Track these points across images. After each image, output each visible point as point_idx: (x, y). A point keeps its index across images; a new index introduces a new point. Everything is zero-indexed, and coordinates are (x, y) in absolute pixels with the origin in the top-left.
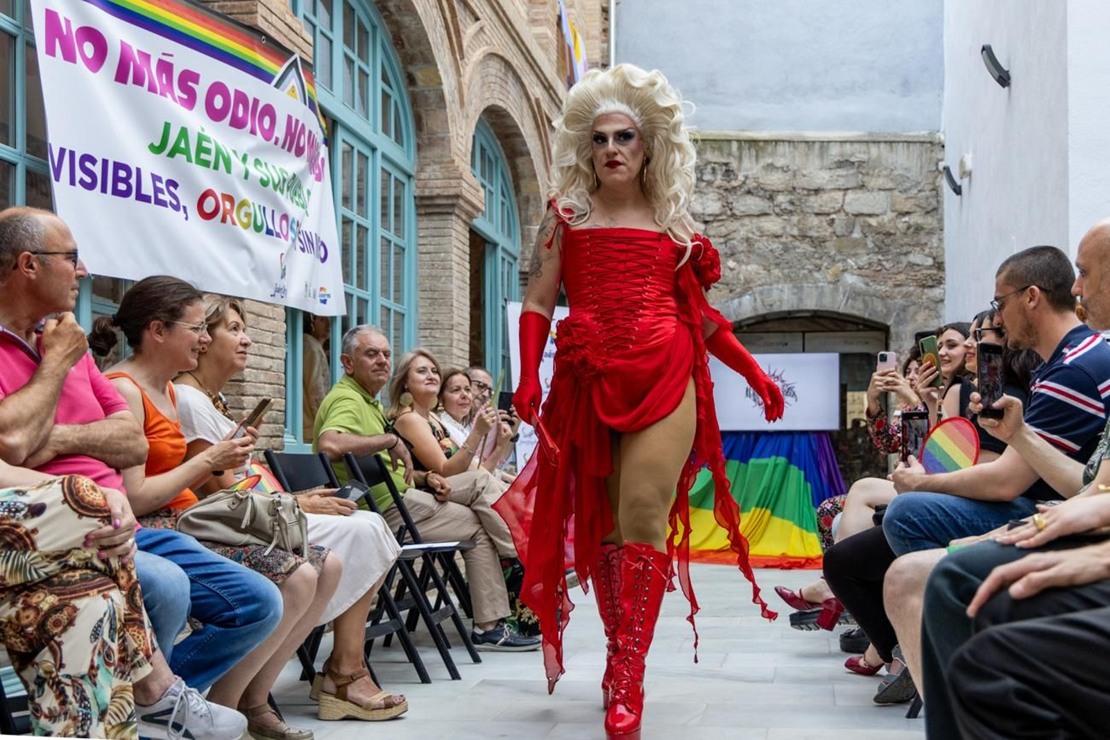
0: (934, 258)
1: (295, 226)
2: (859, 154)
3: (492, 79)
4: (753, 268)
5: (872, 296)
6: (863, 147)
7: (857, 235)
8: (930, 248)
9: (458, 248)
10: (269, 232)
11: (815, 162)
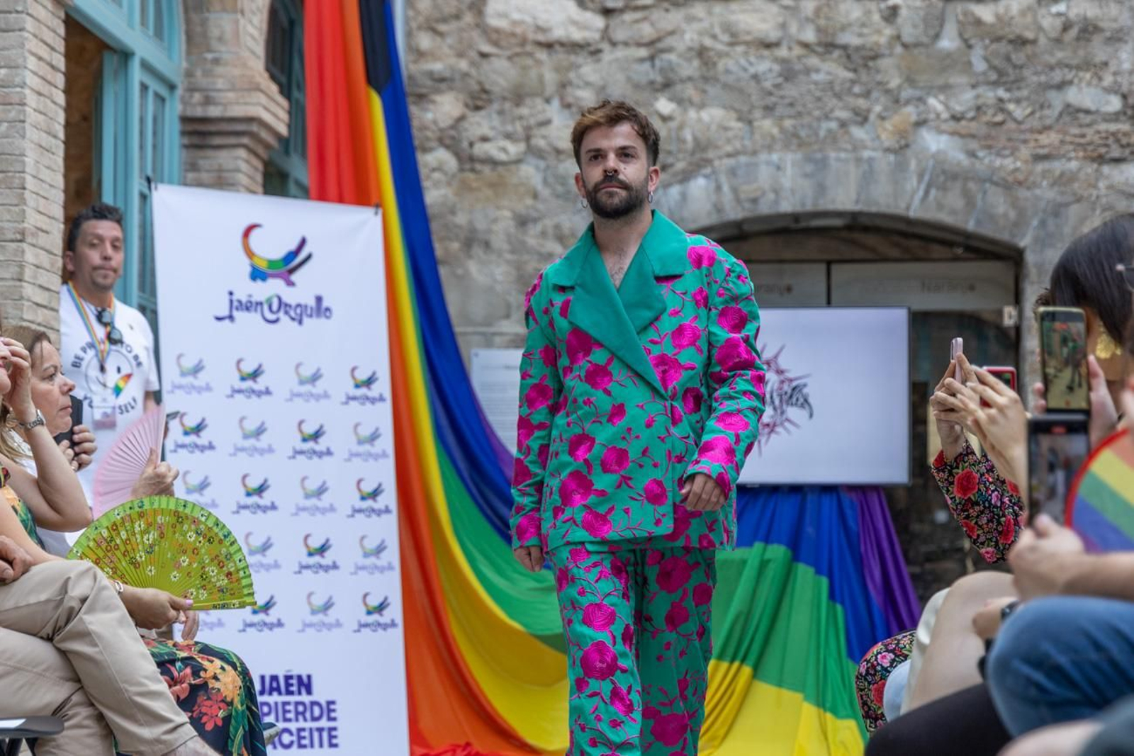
0: (1124, 97)
4: (713, 115)
5: (983, 181)
7: (948, 42)
8: (1115, 74)
9: (40, 59)
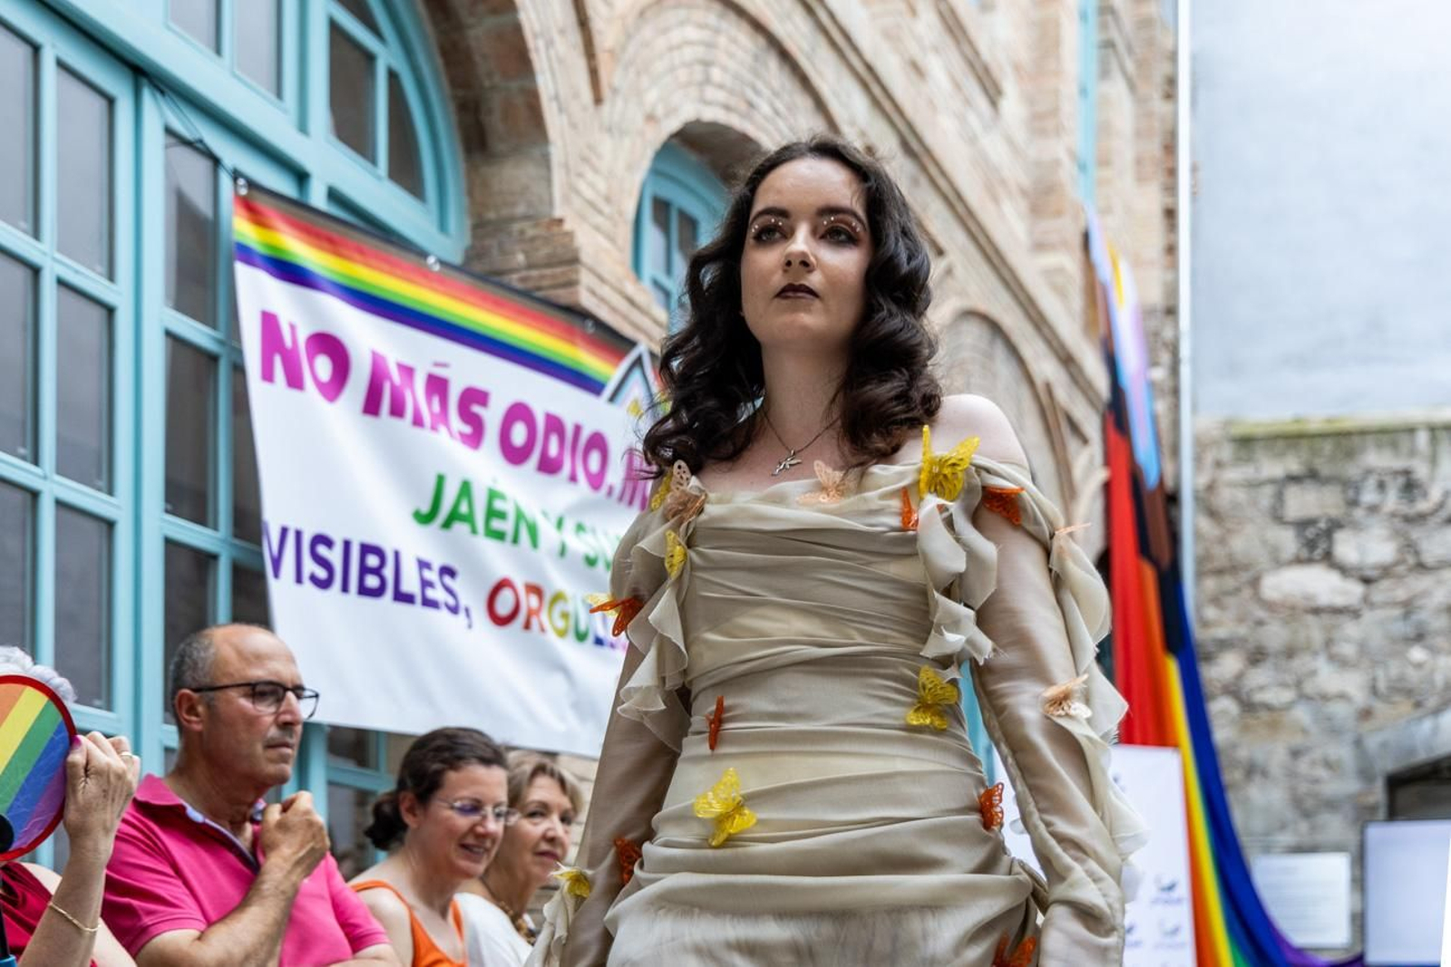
10: (599, 642)
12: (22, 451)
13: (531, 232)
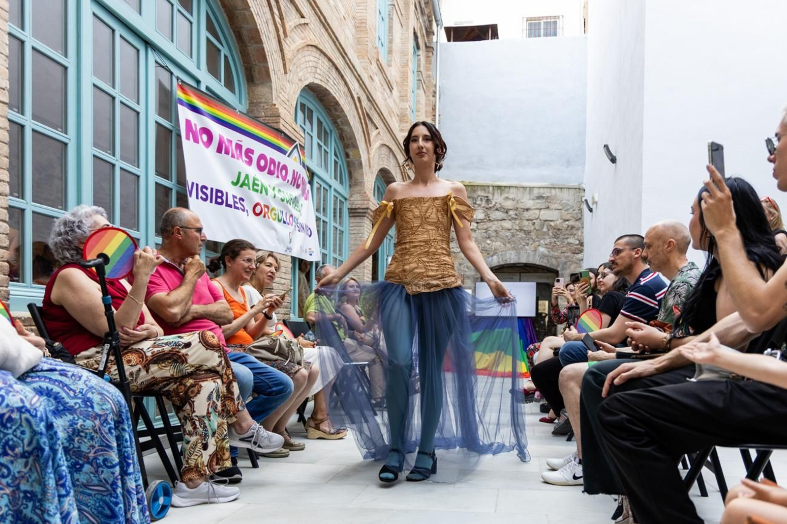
0: (579, 241)
1: (296, 220)
2: (546, 193)
3: (383, 156)
4: (498, 243)
5: (551, 257)
6: (549, 190)
7: (545, 229)
8: (577, 236)
10: (284, 222)
11: (527, 196)
12: (109, 152)
13: (266, 107)
